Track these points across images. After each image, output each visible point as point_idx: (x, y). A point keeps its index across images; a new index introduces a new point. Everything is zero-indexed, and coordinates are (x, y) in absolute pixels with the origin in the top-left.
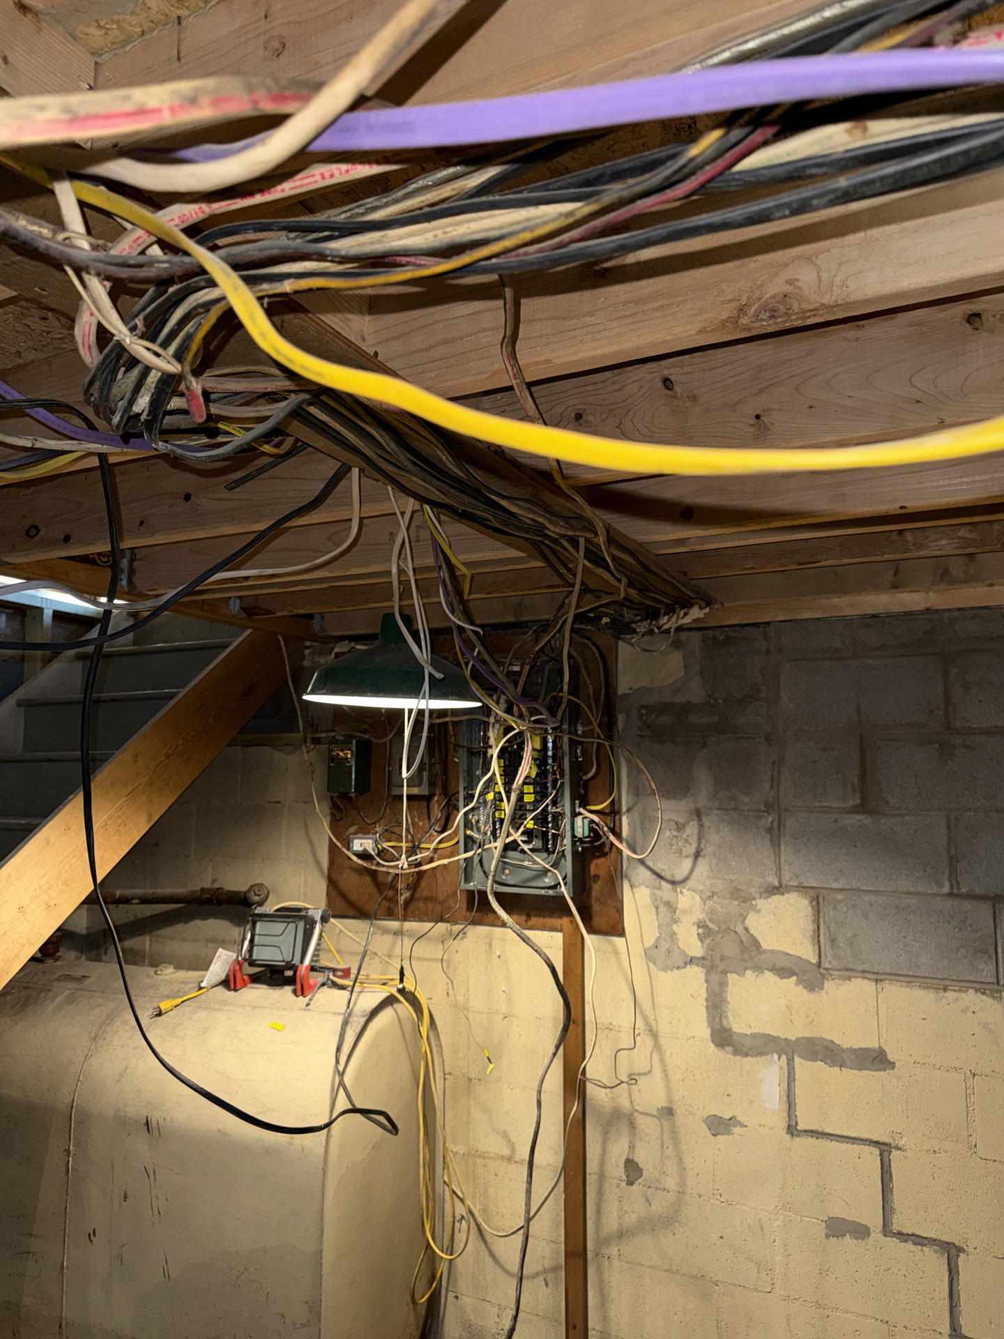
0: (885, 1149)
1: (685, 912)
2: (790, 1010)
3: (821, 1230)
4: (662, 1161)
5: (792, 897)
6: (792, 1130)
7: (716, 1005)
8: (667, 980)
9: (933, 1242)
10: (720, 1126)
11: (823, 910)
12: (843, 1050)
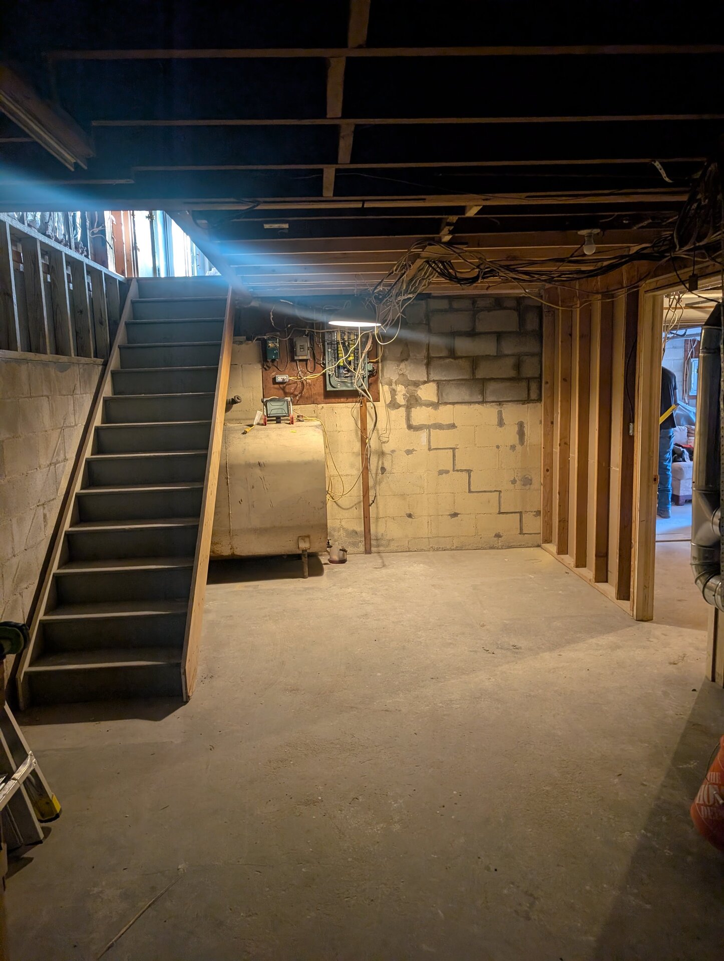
0: (454, 449)
1: (399, 392)
2: (429, 416)
3: (437, 474)
4: (392, 465)
5: (431, 384)
6: (430, 449)
7: (408, 418)
8: (393, 413)
9: (465, 470)
10: (409, 452)
11: (440, 387)
12: (444, 425)
